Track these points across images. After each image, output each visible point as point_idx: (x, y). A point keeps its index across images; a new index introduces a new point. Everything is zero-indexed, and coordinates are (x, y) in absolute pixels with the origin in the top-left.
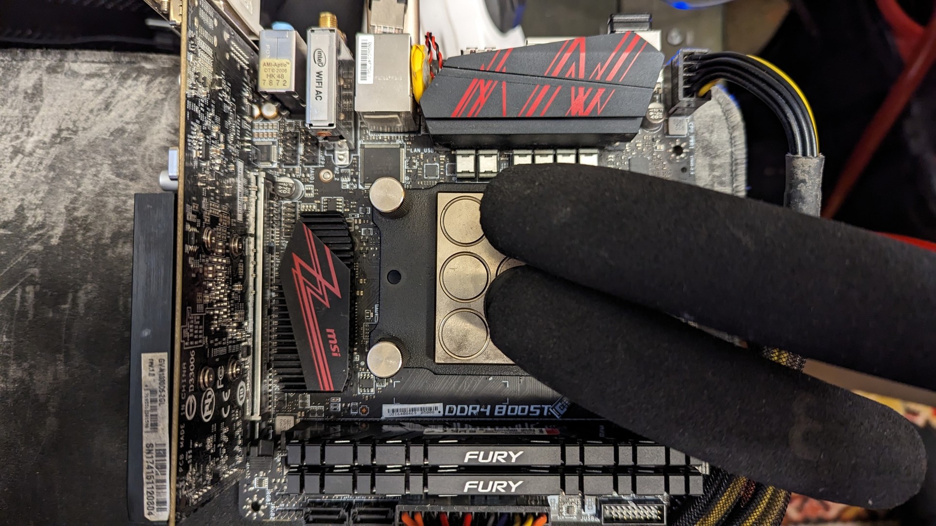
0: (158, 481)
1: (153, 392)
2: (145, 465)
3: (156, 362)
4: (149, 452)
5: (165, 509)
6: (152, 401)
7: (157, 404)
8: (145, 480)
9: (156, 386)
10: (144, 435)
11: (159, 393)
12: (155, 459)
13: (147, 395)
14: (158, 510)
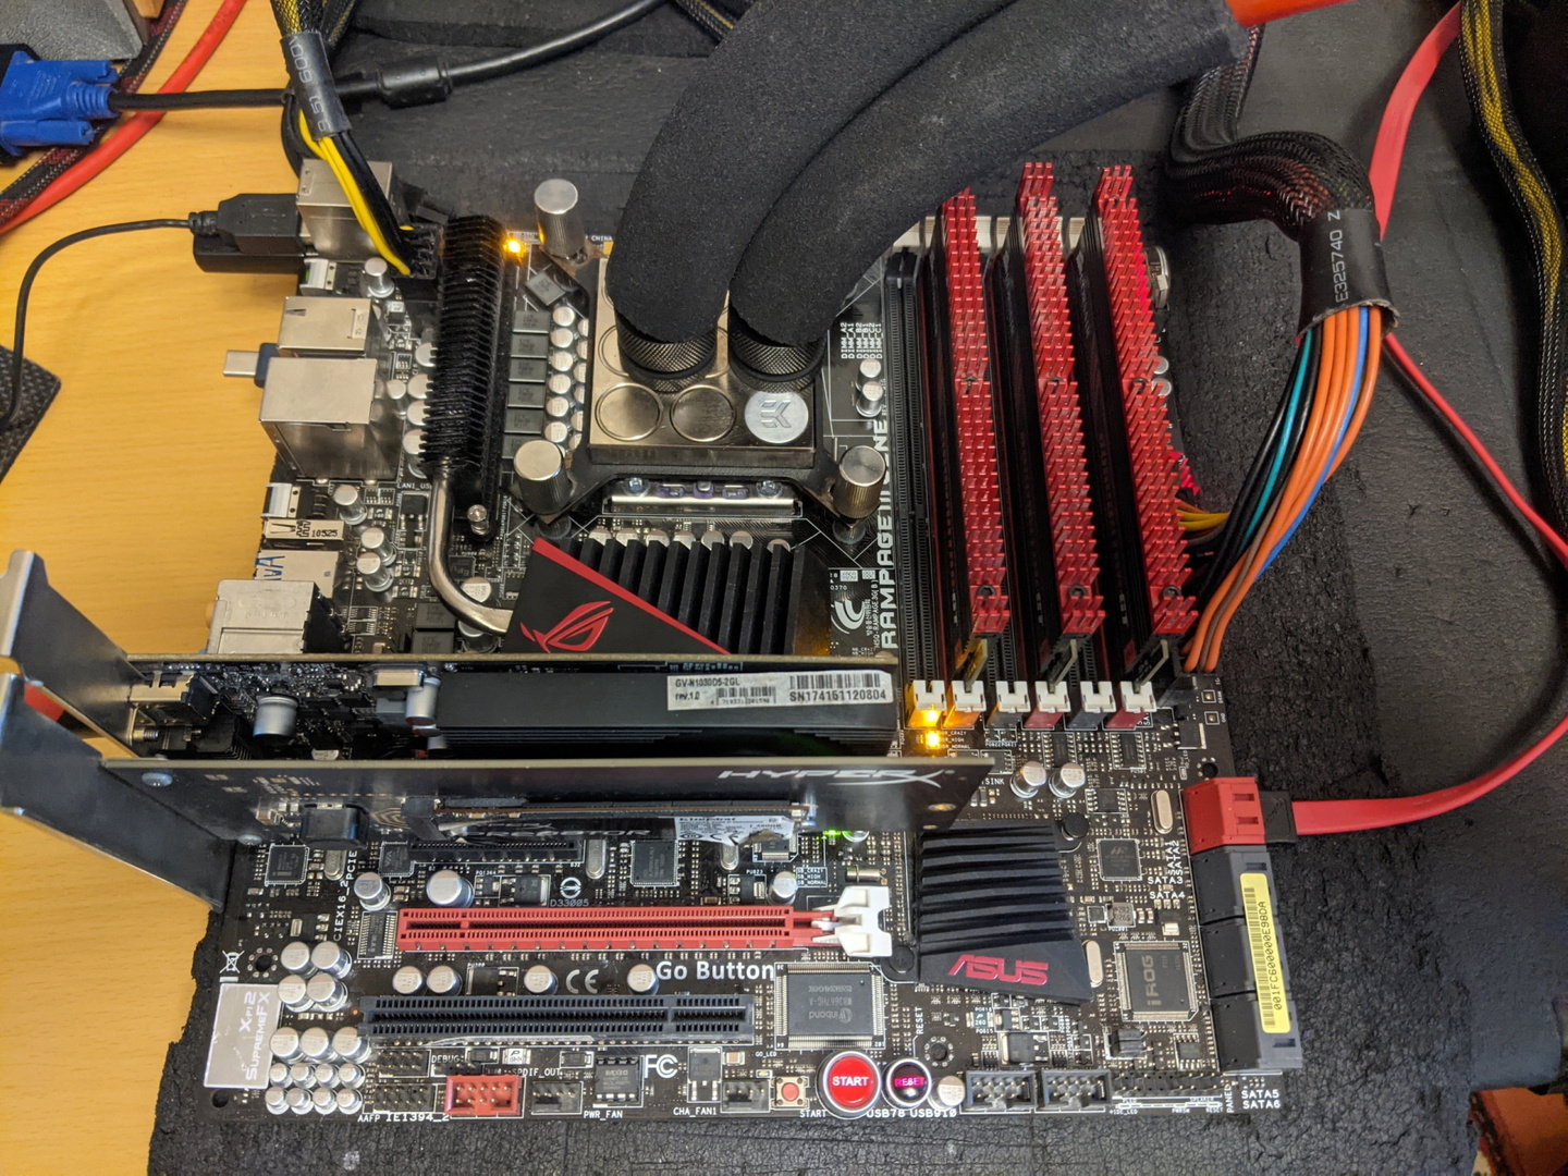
0: (840, 686)
1: (721, 693)
2: (819, 702)
3: (680, 690)
4: (801, 697)
5: (877, 677)
6: (733, 694)
7: (737, 688)
8: (839, 702)
9: (713, 690)
10: (779, 704)
11: (723, 686)
12: (810, 690)
13: (726, 702)
14: (878, 685)
